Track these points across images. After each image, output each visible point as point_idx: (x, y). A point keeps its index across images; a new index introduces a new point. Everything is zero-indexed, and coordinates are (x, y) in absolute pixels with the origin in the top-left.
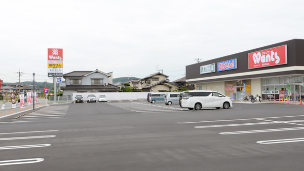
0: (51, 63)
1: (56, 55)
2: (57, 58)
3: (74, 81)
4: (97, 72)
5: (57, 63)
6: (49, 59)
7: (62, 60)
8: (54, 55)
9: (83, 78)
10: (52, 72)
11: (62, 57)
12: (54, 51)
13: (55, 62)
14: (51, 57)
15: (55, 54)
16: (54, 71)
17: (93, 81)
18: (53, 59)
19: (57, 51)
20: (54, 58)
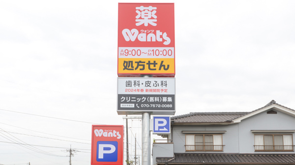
0: (129, 58)
1: (150, 27)
2: (151, 37)
3: (200, 139)
4: (272, 111)
5: (152, 58)
6: (122, 42)
7: (172, 44)
8: (141, 28)
9: (229, 130)
10: (134, 90)
11: (172, 35)
12: (141, 12)
13: (145, 54)
14: (130, 35)
15: (146, 22)
16: (142, 87)
17: (260, 141)
18: (137, 43)
19: (152, 12)
20: (142, 38)
